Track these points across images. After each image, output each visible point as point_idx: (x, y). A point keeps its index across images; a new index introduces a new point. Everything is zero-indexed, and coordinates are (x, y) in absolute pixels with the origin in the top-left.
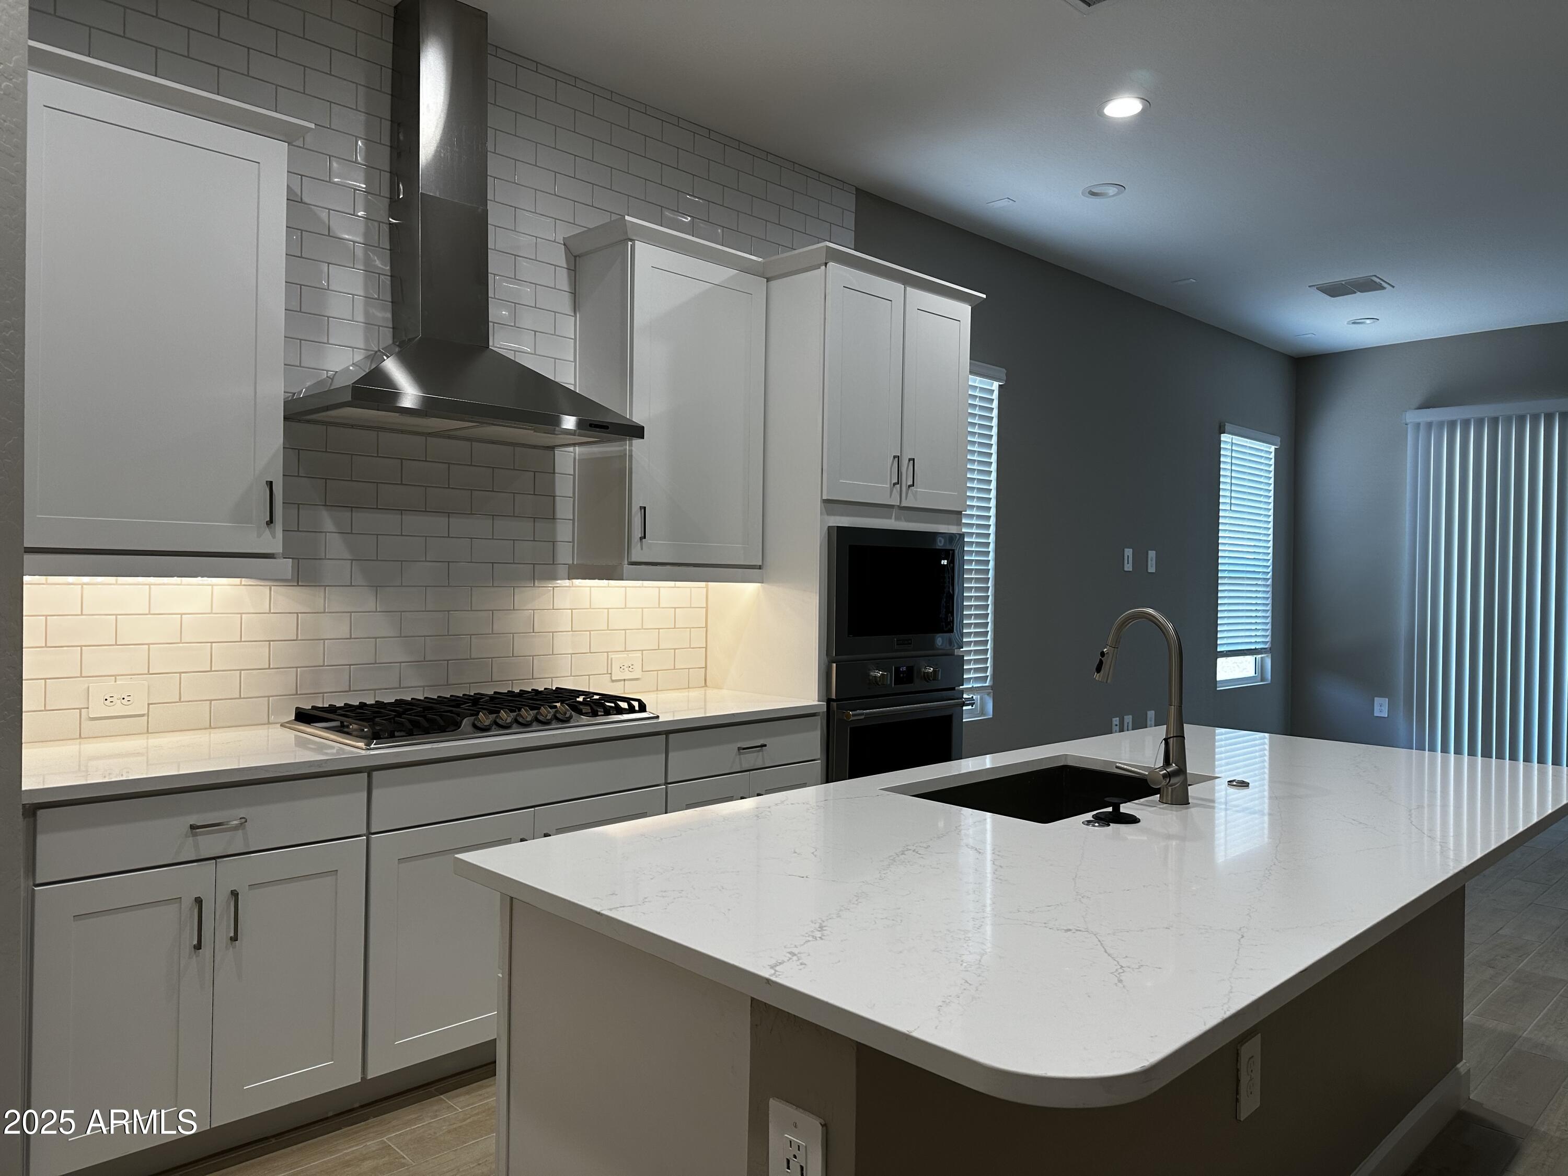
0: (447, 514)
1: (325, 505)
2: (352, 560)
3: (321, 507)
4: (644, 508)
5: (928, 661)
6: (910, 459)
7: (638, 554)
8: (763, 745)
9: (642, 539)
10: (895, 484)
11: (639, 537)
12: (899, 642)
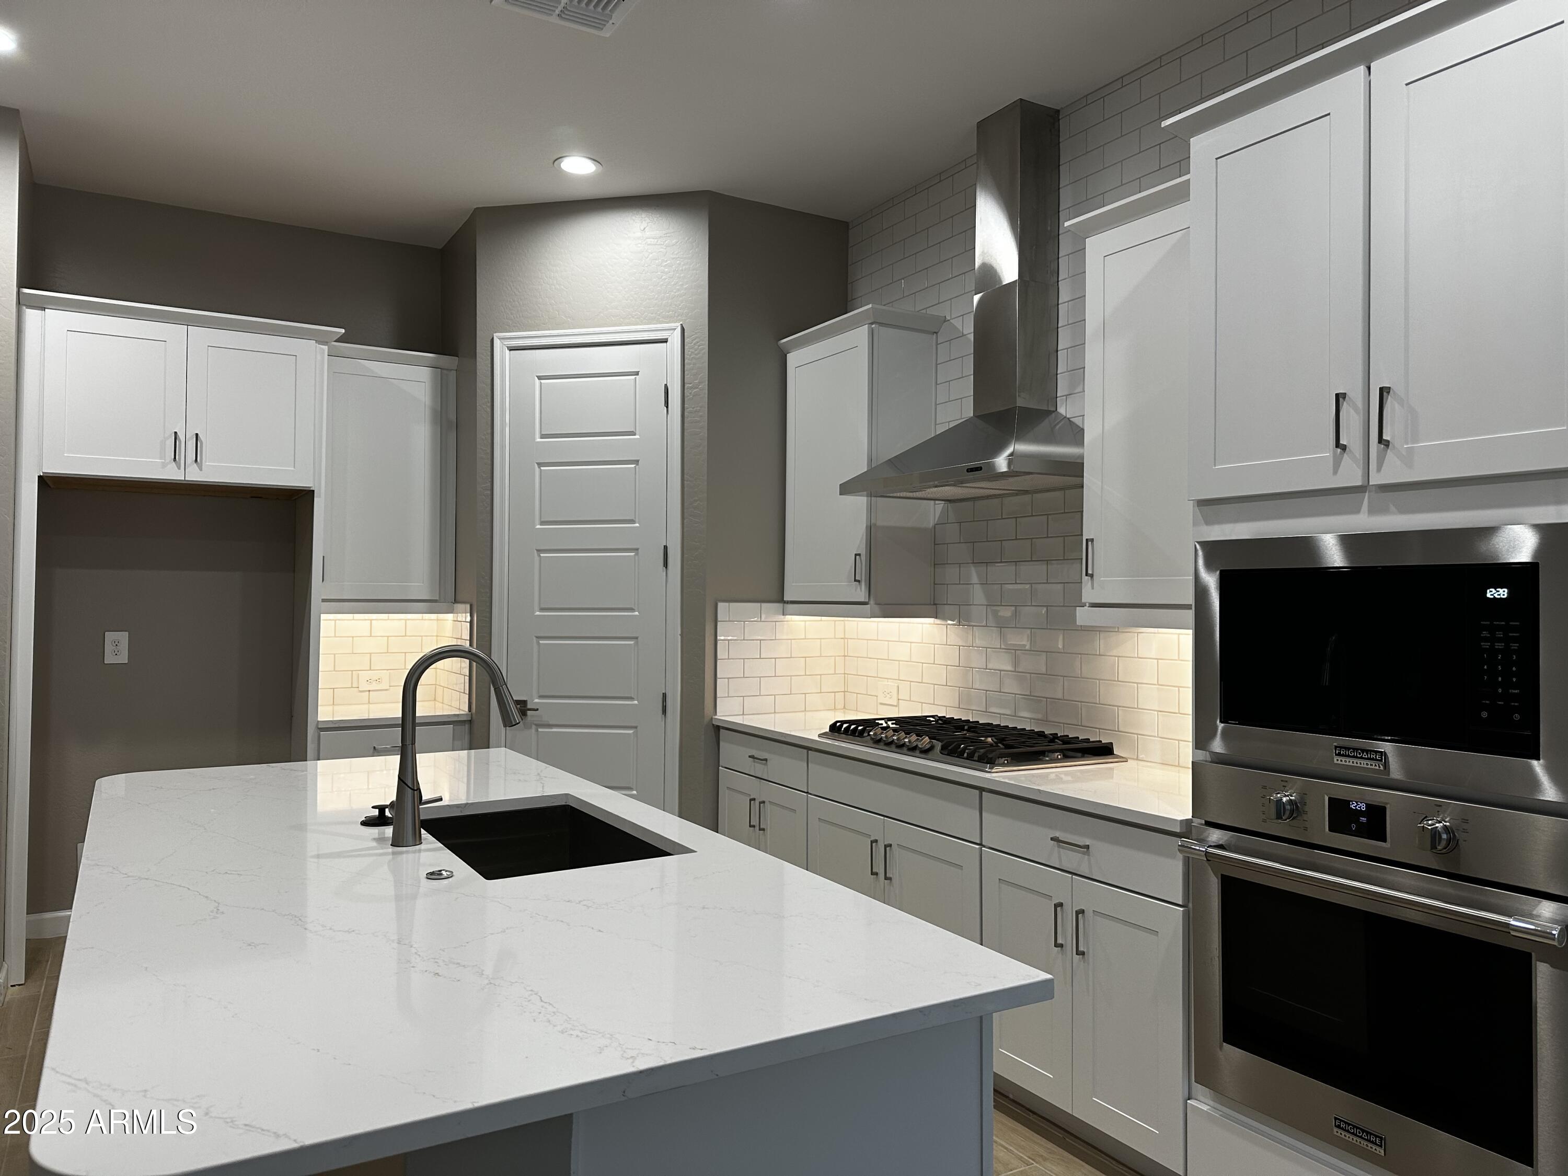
0: (1046, 562)
1: (973, 563)
2: (987, 605)
3: (971, 565)
4: (1092, 540)
5: (1439, 805)
6: (1381, 389)
7: (1089, 593)
8: (1087, 847)
9: (1092, 576)
10: (1344, 448)
11: (1087, 574)
12: (1342, 751)
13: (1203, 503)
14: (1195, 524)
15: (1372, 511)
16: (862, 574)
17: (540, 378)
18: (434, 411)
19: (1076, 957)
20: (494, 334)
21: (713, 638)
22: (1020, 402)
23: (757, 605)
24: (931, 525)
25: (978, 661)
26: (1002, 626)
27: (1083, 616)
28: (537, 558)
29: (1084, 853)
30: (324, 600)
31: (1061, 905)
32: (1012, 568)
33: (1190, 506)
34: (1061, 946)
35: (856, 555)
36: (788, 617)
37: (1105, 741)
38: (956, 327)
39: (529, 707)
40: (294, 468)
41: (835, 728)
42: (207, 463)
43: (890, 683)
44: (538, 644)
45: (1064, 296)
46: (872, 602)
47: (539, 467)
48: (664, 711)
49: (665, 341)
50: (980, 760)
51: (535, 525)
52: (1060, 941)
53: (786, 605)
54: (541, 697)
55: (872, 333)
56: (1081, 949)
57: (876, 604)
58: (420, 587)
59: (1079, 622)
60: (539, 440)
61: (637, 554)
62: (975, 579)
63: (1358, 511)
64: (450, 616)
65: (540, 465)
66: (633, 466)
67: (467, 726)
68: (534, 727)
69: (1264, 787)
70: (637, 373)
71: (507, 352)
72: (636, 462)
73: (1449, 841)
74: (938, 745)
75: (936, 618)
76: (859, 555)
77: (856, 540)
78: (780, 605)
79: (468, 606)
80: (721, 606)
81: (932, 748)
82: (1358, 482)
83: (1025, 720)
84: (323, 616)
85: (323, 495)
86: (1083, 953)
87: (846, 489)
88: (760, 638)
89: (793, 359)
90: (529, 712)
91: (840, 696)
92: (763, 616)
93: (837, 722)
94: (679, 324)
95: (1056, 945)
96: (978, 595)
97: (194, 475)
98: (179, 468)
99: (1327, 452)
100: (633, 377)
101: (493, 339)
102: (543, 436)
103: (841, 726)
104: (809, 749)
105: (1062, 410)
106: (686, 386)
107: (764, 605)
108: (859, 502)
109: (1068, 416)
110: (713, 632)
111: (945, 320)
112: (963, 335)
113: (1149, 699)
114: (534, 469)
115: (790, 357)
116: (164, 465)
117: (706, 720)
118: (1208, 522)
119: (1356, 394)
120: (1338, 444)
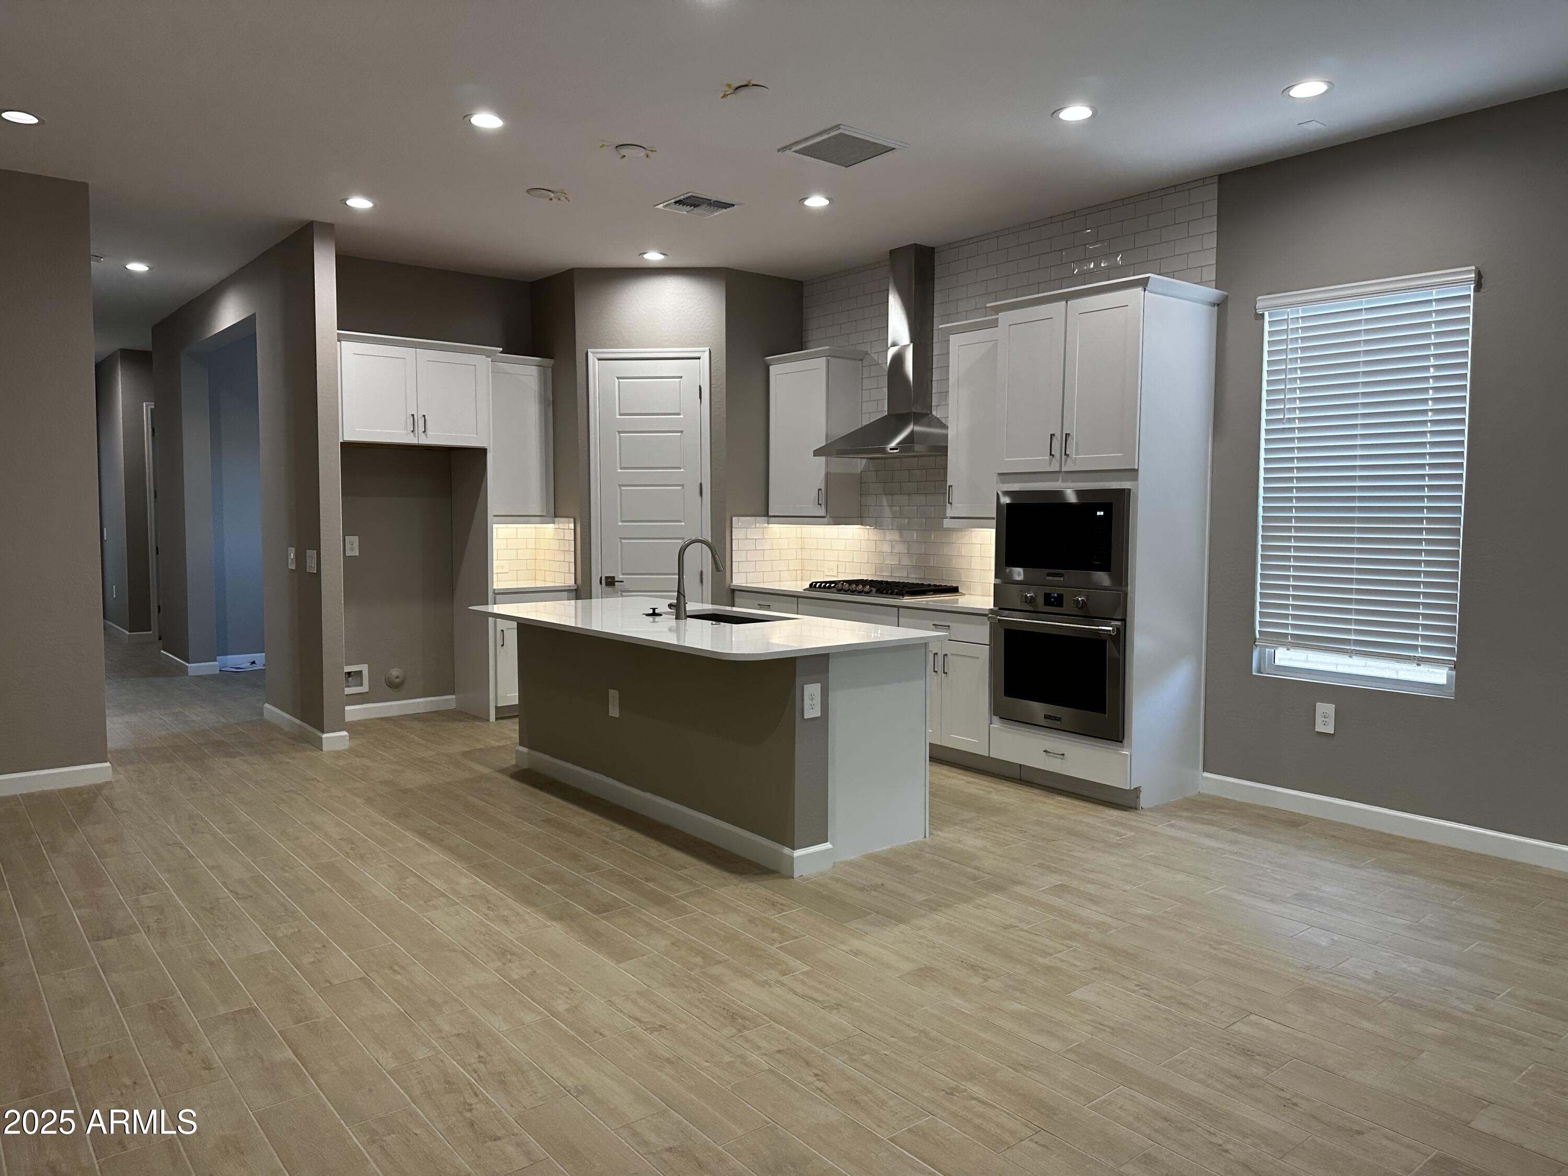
2: (892, 518)
3: (883, 495)
4: (951, 486)
5: (1080, 591)
6: (1066, 434)
7: (950, 512)
8: (949, 626)
9: (951, 504)
10: (1053, 456)
11: (949, 503)
12: (1049, 575)
13: (1000, 474)
14: (997, 483)
15: (1063, 481)
16: (822, 501)
17: (618, 378)
18: (540, 395)
19: (943, 675)
20: (589, 350)
21: (730, 538)
22: (914, 410)
23: (753, 518)
24: (859, 471)
25: (886, 548)
26: (900, 529)
27: (947, 523)
28: (619, 490)
29: (947, 629)
30: (495, 516)
31: (936, 654)
32: (906, 497)
33: (995, 475)
34: (936, 672)
35: (819, 490)
36: (771, 525)
37: (954, 585)
38: (874, 359)
39: (616, 580)
40: (477, 434)
41: (812, 586)
42: (429, 432)
43: (832, 563)
44: (621, 542)
45: (936, 351)
46: (828, 516)
47: (619, 434)
48: (702, 581)
49: (699, 358)
50: (897, 594)
51: (616, 469)
52: (936, 670)
53: (770, 518)
54: (623, 574)
55: (828, 361)
56: (946, 671)
57: (831, 517)
58: (536, 507)
59: (945, 526)
60: (618, 417)
61: (683, 488)
62: (885, 503)
63: (1057, 481)
64: (552, 526)
65: (619, 432)
66: (679, 434)
67: (574, 593)
68: (620, 592)
69: (1021, 591)
70: (681, 377)
71: (597, 361)
72: (682, 432)
73: (1082, 604)
74: (874, 590)
75: (862, 525)
76: (821, 489)
77: (819, 481)
78: (766, 518)
79: (572, 520)
80: (734, 518)
81: (871, 591)
82: (1058, 470)
83: (913, 578)
84: (495, 526)
85: (492, 451)
86: (946, 673)
87: (817, 453)
88: (755, 538)
89: (773, 369)
90: (616, 583)
91: (799, 572)
92: (757, 525)
93: (813, 583)
94: (708, 349)
95: (934, 671)
96: (887, 512)
97: (424, 441)
98: (415, 436)
99: (1047, 457)
100: (679, 380)
101: (587, 352)
102: (621, 415)
103: (816, 585)
104: (798, 597)
105: (934, 413)
106: (712, 386)
107: (758, 518)
108: (822, 459)
109: (938, 417)
110: (730, 534)
111: (867, 353)
112: (878, 364)
113: (976, 564)
114: (616, 436)
115: (771, 368)
116: (407, 434)
117: (727, 586)
118: (1003, 482)
119: (1058, 435)
120: (1051, 454)
